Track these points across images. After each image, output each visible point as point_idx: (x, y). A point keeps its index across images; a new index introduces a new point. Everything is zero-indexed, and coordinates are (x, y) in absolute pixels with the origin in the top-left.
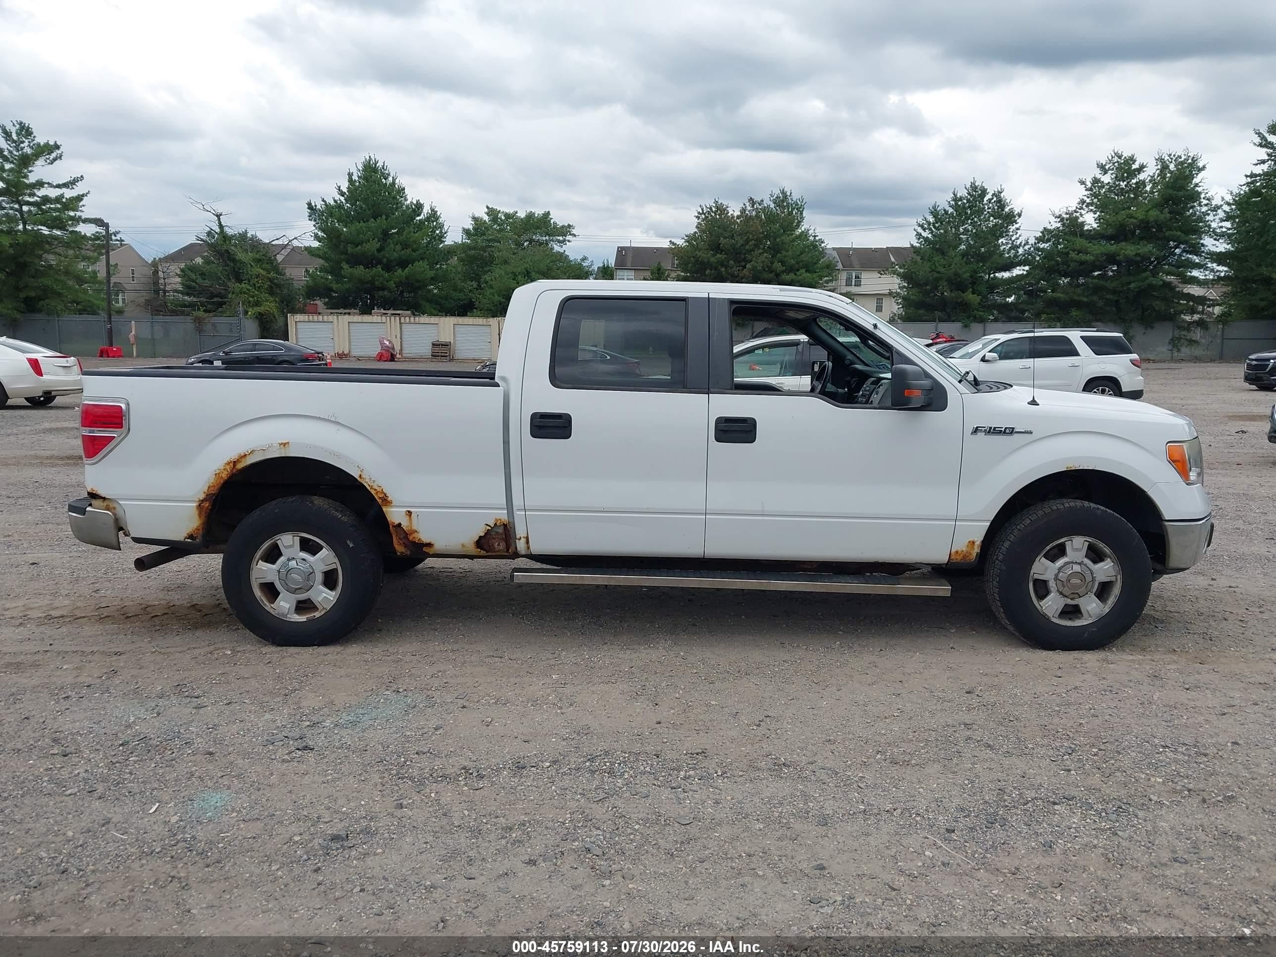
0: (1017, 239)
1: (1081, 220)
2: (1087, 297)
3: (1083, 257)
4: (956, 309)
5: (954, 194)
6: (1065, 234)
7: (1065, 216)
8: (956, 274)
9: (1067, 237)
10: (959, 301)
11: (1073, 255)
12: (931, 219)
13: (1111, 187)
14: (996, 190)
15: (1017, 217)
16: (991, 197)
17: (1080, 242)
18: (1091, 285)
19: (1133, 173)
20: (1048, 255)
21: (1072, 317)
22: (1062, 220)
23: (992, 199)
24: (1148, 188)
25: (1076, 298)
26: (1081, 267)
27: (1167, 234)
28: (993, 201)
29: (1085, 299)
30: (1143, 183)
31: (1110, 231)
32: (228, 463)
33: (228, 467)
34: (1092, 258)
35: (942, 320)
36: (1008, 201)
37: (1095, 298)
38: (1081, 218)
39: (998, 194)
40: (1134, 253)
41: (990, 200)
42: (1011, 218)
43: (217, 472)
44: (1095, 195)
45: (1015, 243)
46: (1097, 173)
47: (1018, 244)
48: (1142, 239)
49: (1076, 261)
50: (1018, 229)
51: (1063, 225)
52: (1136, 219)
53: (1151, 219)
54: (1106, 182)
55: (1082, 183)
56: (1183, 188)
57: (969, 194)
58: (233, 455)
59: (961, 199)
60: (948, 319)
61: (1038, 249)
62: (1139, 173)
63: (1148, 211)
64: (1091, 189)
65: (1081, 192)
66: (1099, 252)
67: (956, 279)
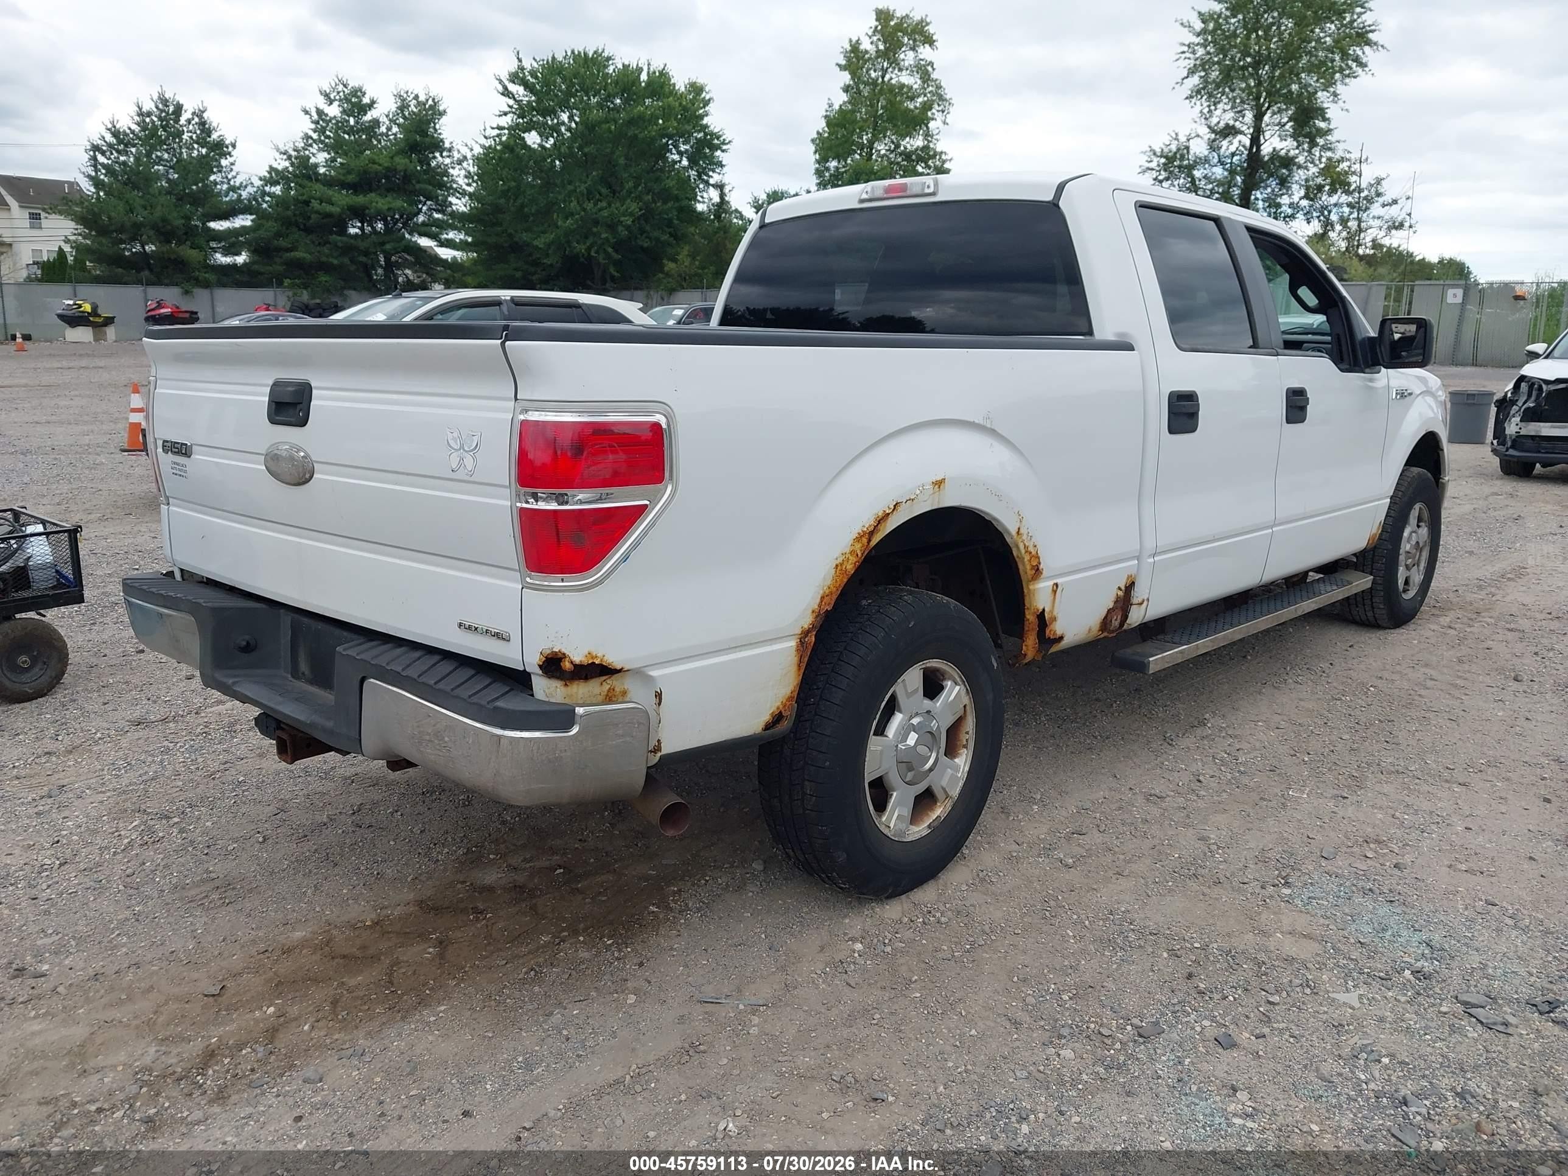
0: (235, 177)
1: (313, 160)
2: (336, 258)
3: (329, 208)
4: (167, 267)
5: (139, 107)
6: (295, 176)
7: (294, 154)
8: (164, 220)
9: (300, 181)
10: (173, 257)
11: (315, 204)
12: (109, 138)
13: (338, 122)
14: (197, 108)
15: (230, 149)
16: (190, 117)
17: (318, 189)
18: (340, 244)
19: (364, 109)
20: (280, 202)
21: (320, 282)
22: (289, 157)
23: (193, 119)
24: (383, 129)
25: (324, 259)
26: (325, 220)
27: (418, 186)
28: (193, 122)
29: (335, 262)
30: (376, 123)
31: (351, 178)
32: (858, 539)
33: (858, 546)
34: (338, 210)
35: (150, 283)
36: (214, 124)
37: (346, 260)
38: (313, 158)
39: (199, 114)
40: (386, 207)
41: (189, 121)
42: (220, 149)
43: (840, 560)
44: (322, 131)
45: (232, 183)
46: (322, 103)
47: (237, 184)
48: (388, 190)
49: (317, 212)
50: (232, 164)
51: (292, 164)
52: (380, 165)
53: (399, 168)
54: (331, 114)
55: (306, 112)
56: (424, 133)
57: (157, 107)
58: (866, 521)
59: (149, 114)
60: (158, 282)
61: (264, 194)
62: (370, 109)
63: (392, 158)
64: (317, 123)
65: (306, 126)
66: (345, 203)
67: (164, 226)
